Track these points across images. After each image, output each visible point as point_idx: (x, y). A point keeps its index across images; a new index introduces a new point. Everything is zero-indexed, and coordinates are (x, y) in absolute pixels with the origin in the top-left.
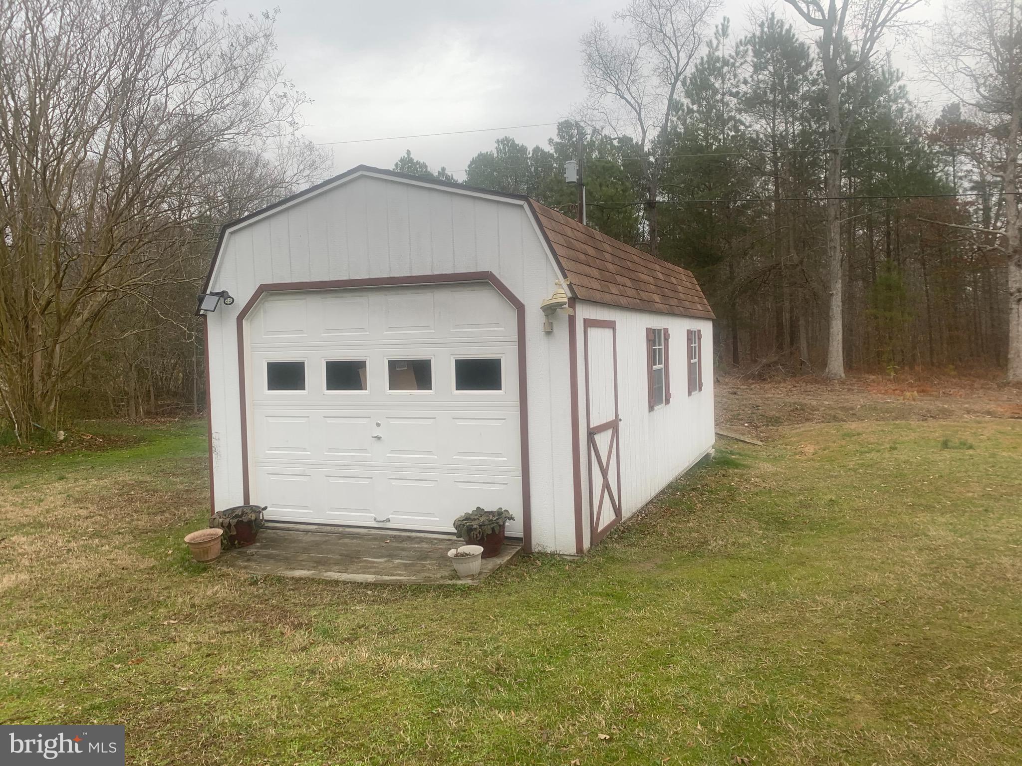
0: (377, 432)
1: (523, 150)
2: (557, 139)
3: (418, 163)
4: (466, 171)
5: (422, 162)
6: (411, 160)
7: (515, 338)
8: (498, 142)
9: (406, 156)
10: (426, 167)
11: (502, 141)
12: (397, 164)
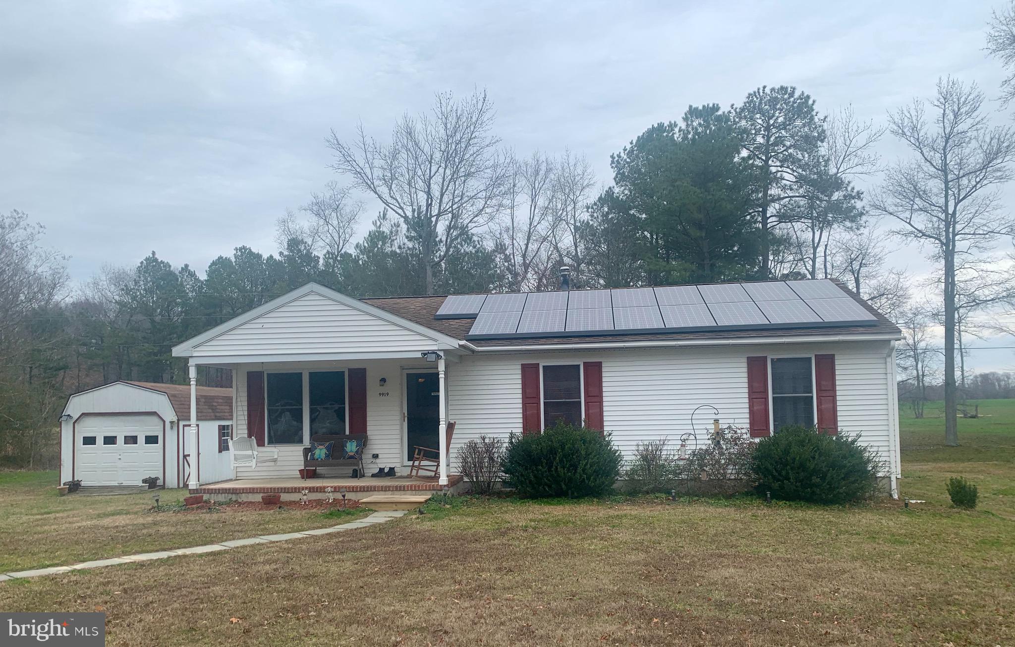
0: (120, 457)
1: (259, 256)
2: (286, 253)
3: (162, 262)
4: (206, 271)
5: (166, 262)
6: (156, 260)
7: (162, 429)
8: (236, 249)
9: (151, 256)
10: (170, 266)
11: (241, 249)
12: (142, 263)
